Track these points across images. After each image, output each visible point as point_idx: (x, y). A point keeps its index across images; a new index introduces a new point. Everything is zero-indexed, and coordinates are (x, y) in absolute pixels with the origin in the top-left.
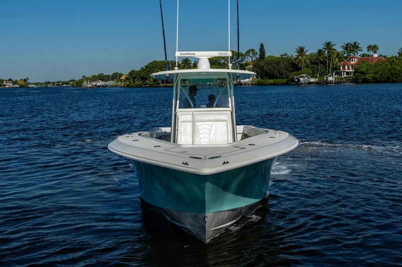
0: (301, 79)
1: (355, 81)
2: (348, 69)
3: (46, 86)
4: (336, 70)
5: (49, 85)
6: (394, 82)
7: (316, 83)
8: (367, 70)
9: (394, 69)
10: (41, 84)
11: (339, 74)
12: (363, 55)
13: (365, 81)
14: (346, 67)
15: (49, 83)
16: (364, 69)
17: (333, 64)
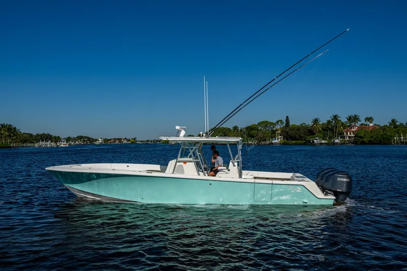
0: (315, 141)
1: (355, 143)
2: (350, 134)
3: (147, 143)
4: (341, 135)
5: (149, 142)
6: (385, 144)
7: (326, 144)
8: (365, 135)
9: (386, 134)
10: (144, 141)
11: (344, 137)
12: (362, 125)
13: (363, 143)
14: (349, 133)
15: (149, 141)
16: (362, 135)
17: (339, 131)
